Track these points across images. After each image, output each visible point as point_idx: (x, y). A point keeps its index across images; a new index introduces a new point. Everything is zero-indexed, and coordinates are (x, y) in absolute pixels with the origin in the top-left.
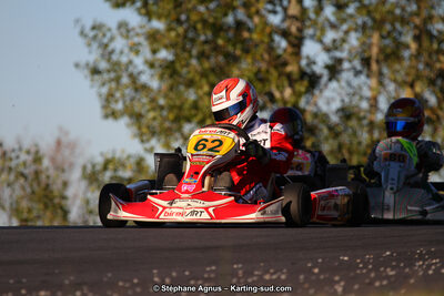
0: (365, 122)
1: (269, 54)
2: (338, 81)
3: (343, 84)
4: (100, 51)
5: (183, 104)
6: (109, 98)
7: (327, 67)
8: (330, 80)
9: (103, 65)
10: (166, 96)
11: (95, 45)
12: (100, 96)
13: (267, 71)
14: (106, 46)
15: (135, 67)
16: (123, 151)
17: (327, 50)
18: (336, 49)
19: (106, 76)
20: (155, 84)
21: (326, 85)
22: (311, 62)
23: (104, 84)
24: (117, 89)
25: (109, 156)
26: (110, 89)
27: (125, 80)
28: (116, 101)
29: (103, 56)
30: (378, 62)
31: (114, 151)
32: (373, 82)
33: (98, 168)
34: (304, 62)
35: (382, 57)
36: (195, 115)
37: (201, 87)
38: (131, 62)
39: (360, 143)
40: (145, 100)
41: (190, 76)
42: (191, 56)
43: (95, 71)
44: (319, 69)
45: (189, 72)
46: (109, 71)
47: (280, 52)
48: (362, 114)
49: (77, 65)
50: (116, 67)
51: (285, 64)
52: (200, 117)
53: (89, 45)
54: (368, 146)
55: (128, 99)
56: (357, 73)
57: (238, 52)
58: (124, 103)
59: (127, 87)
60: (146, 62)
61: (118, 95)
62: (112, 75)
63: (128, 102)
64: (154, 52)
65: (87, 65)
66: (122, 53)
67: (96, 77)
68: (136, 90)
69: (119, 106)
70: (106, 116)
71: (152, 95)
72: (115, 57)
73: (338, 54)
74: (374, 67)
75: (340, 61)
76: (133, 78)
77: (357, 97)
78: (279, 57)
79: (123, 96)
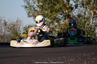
0: (83, 17)
1: (63, 3)
2: (77, 9)
3: (78, 9)
4: (27, 3)
5: (45, 14)
6: (29, 13)
7: (75, 6)
8: (76, 9)
9: (28, 6)
10: (41, 12)
11: (26, 2)
12: (27, 12)
13: (62, 7)
14: (28, 2)
15: (34, 6)
16: (32, 24)
17: (75, 2)
18: (77, 2)
19: (28, 8)
20: (38, 10)
21: (75, 10)
22: (72, 5)
23: (28, 10)
24: (31, 11)
25: (29, 25)
26: (29, 11)
27: (32, 9)
28: (31, 13)
29: (27, 4)
30: (86, 5)
31: (30, 24)
32: (85, 9)
33: (27, 27)
34: (70, 5)
35: (86, 4)
36: (47, 16)
37: (48, 11)
38: (33, 5)
39: (82, 22)
40: (37, 13)
41: (46, 8)
42: (46, 4)
43: (26, 7)
44: (73, 6)
45: (46, 7)
46: (29, 7)
47: (65, 3)
48: (82, 16)
49: (22, 6)
50: (30, 6)
51: (66, 5)
52: (48, 17)
53: (25, 2)
54: (84, 22)
55: (33, 13)
56: (81, 7)
57: (56, 3)
58: (32, 14)
59: (33, 10)
60: (37, 5)
61: (31, 12)
62: (30, 8)
63: (33, 14)
64: (39, 3)
65: (24, 6)
66: (31, 3)
67: (26, 8)
68: (35, 11)
69: (31, 14)
70: (29, 17)
71: (38, 12)
72: (30, 4)
73: (77, 3)
74: (85, 6)
75: (78, 4)
76: (34, 8)
77: (81, 12)
78: (65, 4)
79: (32, 12)
